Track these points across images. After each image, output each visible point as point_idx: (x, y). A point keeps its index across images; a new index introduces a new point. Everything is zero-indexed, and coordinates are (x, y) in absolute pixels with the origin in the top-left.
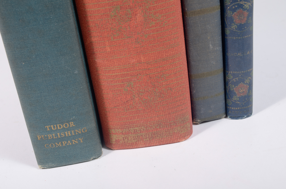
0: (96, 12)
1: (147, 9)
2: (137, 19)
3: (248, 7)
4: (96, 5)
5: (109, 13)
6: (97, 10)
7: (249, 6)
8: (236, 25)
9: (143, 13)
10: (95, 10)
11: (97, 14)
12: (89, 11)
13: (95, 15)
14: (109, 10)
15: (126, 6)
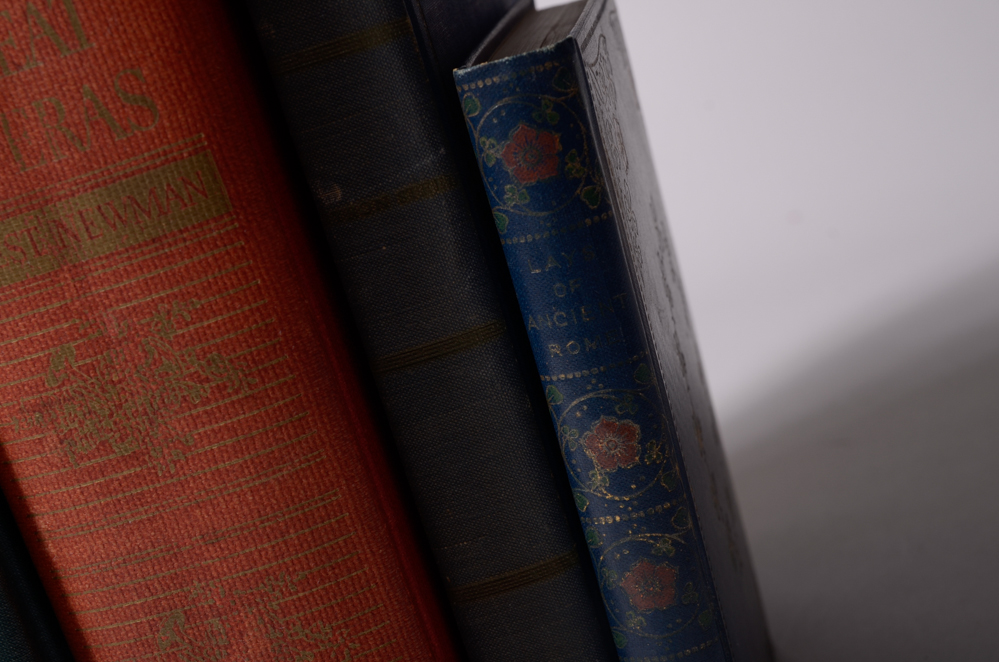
0: (109, 635)
1: (275, 612)
2: (248, 649)
3: (670, 547)
4: (106, 612)
5: (150, 636)
6: (113, 630)
7: (672, 545)
8: (642, 615)
9: (266, 627)
10: (107, 630)
11: (115, 644)
12: (91, 632)
13: (110, 646)
14: (150, 625)
15: (203, 607)
